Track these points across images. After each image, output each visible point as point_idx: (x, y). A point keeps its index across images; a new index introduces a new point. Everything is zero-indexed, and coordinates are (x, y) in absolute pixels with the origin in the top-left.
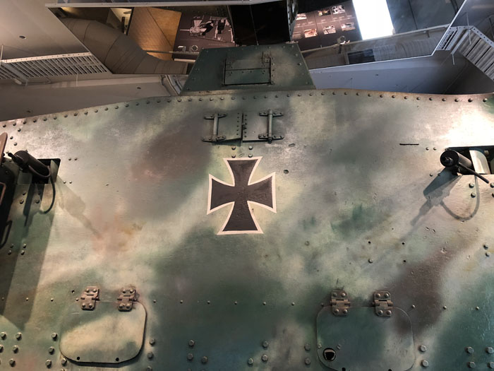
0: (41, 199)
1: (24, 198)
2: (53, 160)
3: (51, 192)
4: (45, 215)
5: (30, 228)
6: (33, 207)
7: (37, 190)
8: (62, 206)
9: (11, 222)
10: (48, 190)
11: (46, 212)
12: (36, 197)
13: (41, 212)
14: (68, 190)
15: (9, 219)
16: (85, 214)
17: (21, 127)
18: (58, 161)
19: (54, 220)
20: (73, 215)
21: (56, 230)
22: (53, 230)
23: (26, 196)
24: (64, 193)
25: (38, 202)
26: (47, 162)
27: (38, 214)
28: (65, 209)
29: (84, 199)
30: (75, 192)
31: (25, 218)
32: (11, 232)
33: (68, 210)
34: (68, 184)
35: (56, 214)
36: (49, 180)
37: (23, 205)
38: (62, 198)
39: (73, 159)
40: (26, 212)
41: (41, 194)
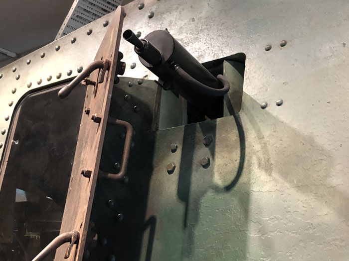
0: (213, 154)
1: (175, 159)
3: (234, 136)
4: (227, 196)
6: (197, 177)
7: (200, 136)
9: (153, 220)
11: (228, 188)
12: (201, 153)
14: (276, 123)
24: (267, 133)
30: (295, 125)
33: (285, 175)
34: (273, 109)
35: (255, 189)
37: (175, 177)
40: (184, 193)
41: (210, 144)
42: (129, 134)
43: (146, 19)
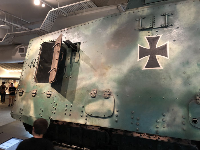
0: (75, 57)
1: (70, 57)
2: (78, 43)
3: (78, 55)
4: (77, 64)
5: (72, 68)
6: (73, 61)
7: (73, 54)
8: (82, 60)
9: (66, 66)
10: (77, 54)
11: (77, 62)
12: (73, 57)
13: (75, 62)
14: (84, 54)
15: (65, 66)
16: (91, 63)
17: (67, 31)
18: (80, 43)
19: (80, 65)
20: (86, 63)
21: (81, 69)
22: (80, 69)
23: (70, 56)
24: (83, 55)
25: (74, 59)
26: (76, 44)
27: (74, 63)
28: (83, 61)
29: (90, 57)
30: (86, 54)
31: (70, 65)
32: (66, 70)
33: (85, 61)
34: (84, 52)
35: (81, 63)
36: (77, 51)
37: (69, 60)
38: (82, 57)
39: (85, 42)
40: (71, 62)
41: (75, 56)
42: (63, 54)
43: (65, 33)
